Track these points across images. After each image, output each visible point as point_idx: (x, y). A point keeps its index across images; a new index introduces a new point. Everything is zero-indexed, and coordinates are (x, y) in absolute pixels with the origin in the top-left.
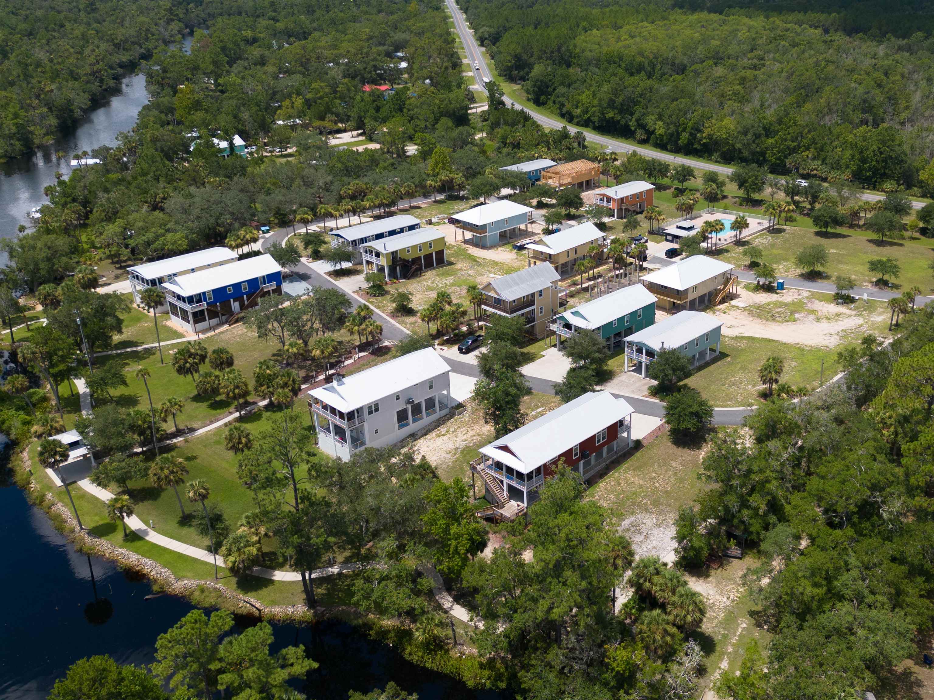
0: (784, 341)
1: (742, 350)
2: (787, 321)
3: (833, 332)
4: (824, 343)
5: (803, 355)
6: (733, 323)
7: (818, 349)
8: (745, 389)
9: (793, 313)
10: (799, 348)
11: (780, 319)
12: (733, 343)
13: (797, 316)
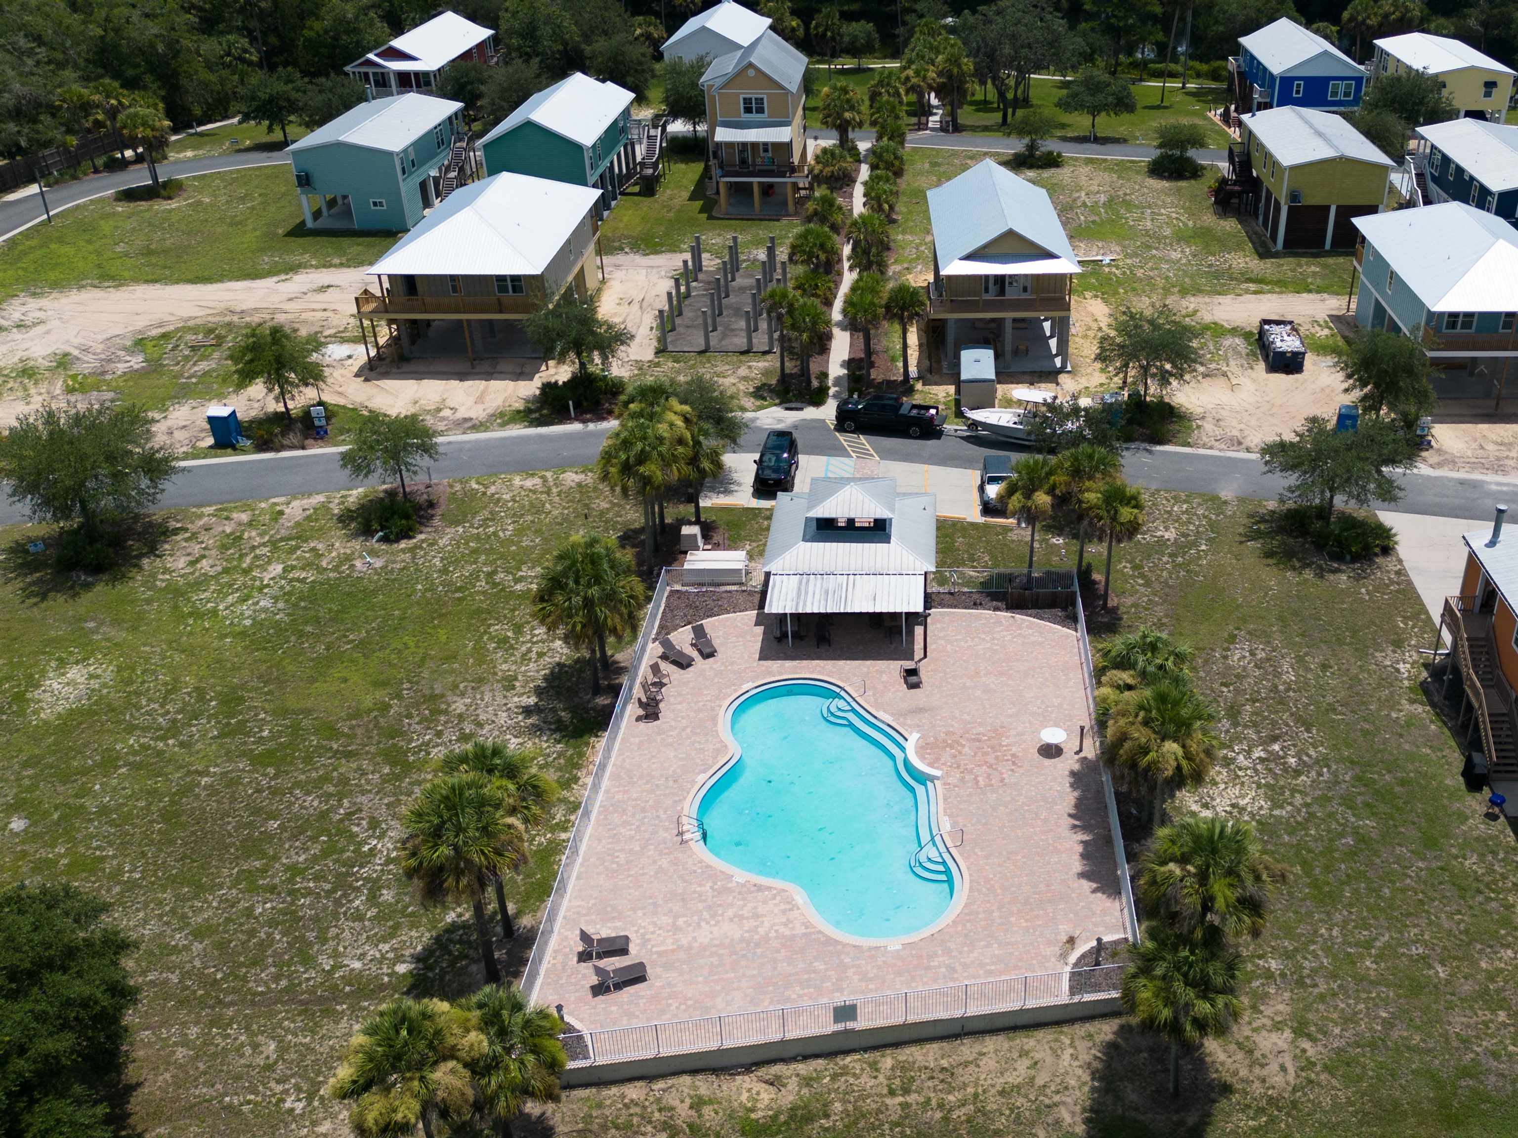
0: (158, 286)
1: (262, 250)
2: (165, 336)
3: (16, 335)
4: (44, 302)
5: (99, 266)
6: (321, 297)
7: (58, 286)
8: (215, 196)
9: (154, 367)
10: (112, 278)
11: (190, 337)
12: (295, 259)
13: (136, 362)
